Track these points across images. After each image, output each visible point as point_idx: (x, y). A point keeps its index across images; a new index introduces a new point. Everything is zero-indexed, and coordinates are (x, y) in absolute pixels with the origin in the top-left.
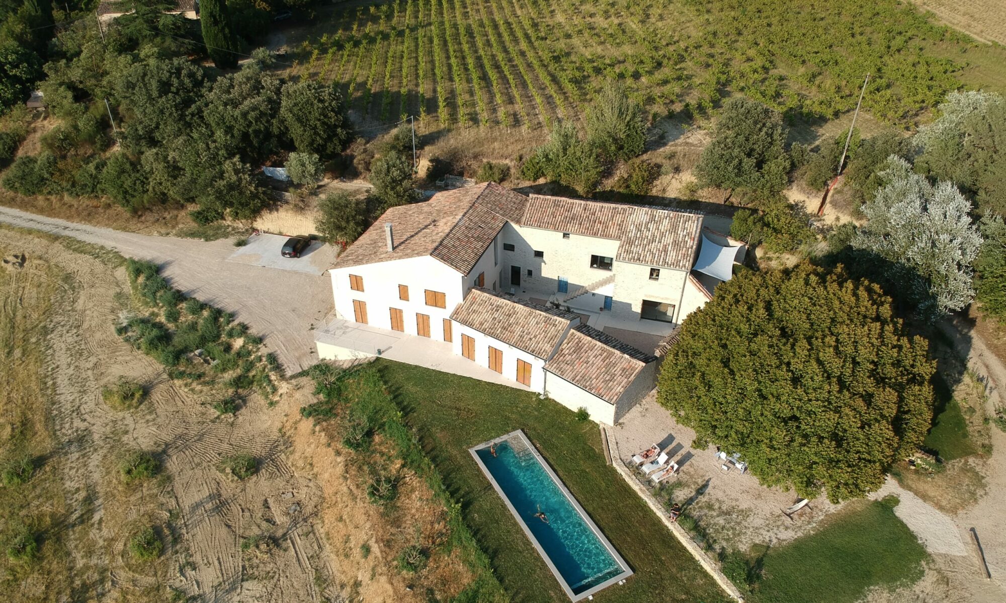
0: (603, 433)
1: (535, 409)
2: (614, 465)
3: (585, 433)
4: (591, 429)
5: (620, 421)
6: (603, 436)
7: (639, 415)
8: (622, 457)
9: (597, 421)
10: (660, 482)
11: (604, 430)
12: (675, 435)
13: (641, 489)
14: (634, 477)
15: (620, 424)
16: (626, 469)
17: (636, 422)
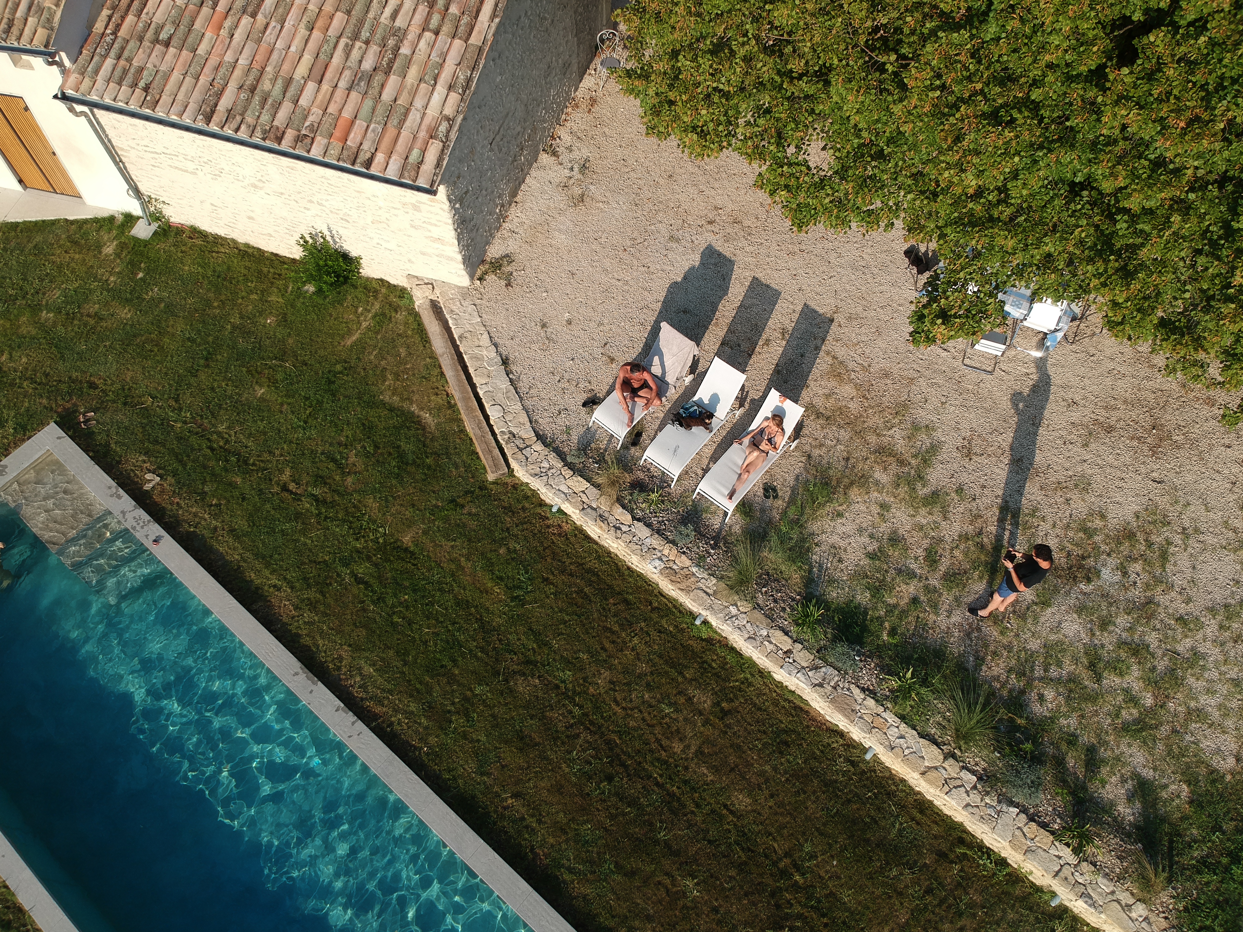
0: (432, 327)
1: (116, 294)
2: (521, 474)
3: (361, 346)
4: (382, 318)
5: (494, 251)
6: (439, 344)
7: (560, 199)
8: (546, 425)
9: (397, 279)
10: (745, 507)
11: (436, 308)
12: (726, 250)
13: (670, 572)
14: (622, 516)
15: (496, 266)
16: (579, 484)
17: (560, 239)
